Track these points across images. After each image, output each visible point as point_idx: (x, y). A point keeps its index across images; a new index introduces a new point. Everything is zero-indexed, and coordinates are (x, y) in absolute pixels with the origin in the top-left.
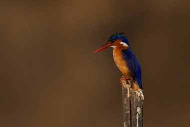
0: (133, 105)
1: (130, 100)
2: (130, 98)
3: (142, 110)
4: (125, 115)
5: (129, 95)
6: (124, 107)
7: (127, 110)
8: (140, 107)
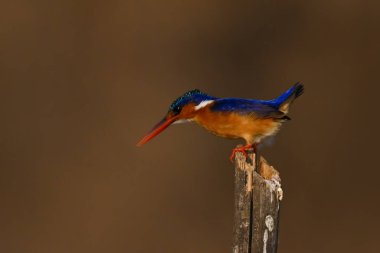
0: (258, 209)
1: (251, 199)
2: (252, 193)
3: (277, 223)
4: (238, 231)
5: (249, 187)
6: (237, 212)
7: (244, 220)
8: (273, 215)
